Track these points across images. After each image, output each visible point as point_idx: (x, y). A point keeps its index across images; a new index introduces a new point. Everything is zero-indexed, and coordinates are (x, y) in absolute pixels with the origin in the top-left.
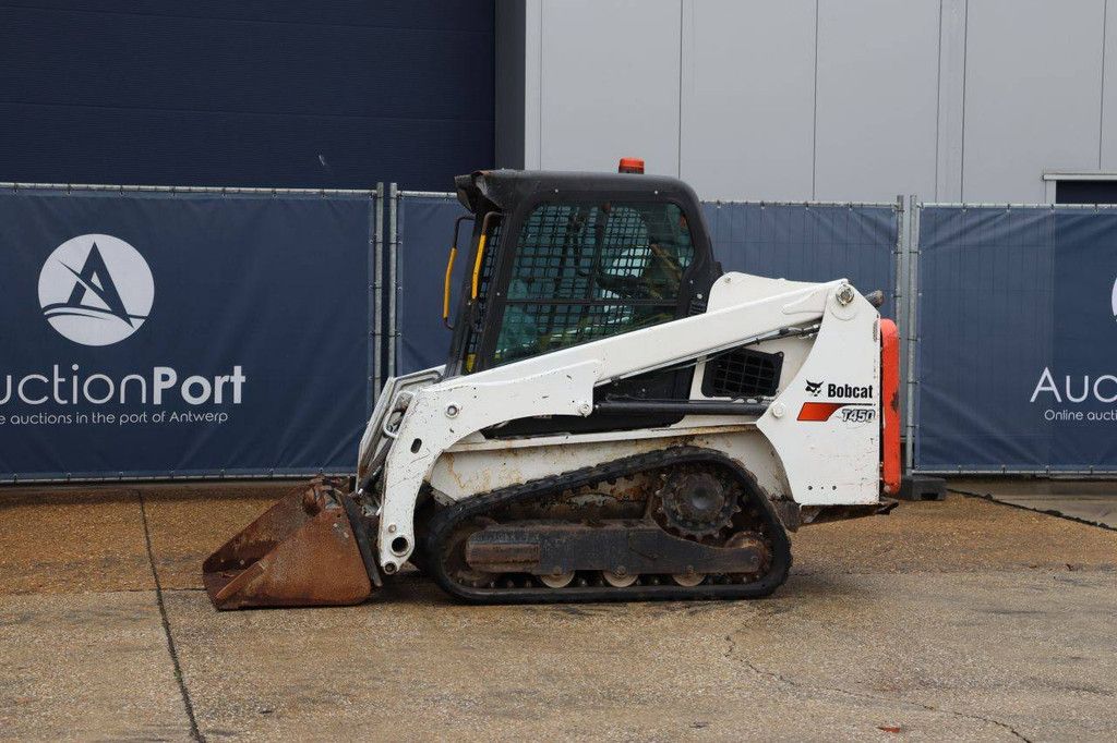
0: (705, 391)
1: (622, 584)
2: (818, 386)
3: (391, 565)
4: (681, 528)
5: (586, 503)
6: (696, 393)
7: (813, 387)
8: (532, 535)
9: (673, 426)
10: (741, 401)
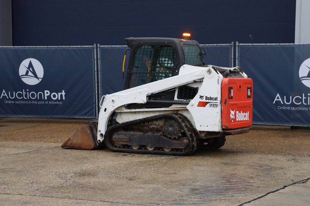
0: (178, 98)
1: (150, 149)
2: (203, 97)
3: (99, 140)
4: (168, 135)
5: (153, 127)
6: (176, 98)
7: (201, 97)
8: (129, 135)
9: (170, 107)
10: (185, 101)
